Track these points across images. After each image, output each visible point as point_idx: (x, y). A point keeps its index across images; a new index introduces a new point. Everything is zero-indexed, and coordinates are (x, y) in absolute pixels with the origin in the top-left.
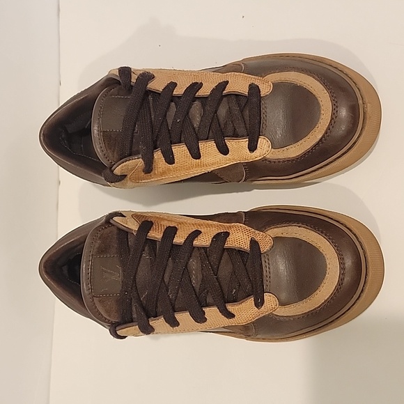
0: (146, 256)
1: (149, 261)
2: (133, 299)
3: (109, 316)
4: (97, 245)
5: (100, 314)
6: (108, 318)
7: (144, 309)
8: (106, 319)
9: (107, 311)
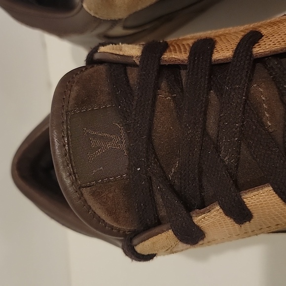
0: (164, 96)
1: (172, 104)
2: (154, 178)
3: (117, 220)
4: (73, 94)
5: (99, 219)
6: (115, 225)
7: (178, 194)
8: (112, 228)
9: (110, 212)
